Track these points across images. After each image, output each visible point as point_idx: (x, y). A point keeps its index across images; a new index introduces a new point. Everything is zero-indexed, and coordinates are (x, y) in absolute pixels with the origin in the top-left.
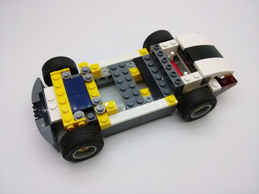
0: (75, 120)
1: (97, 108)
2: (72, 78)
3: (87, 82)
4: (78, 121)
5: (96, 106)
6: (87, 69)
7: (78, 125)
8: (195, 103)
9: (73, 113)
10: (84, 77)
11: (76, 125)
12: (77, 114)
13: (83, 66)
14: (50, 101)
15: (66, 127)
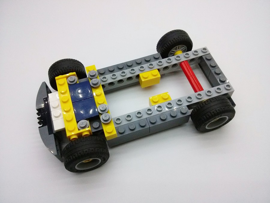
0: (79, 130)
1: (102, 117)
2: (78, 82)
3: (93, 87)
4: (82, 131)
5: (102, 114)
6: (94, 74)
7: (82, 135)
8: (208, 115)
9: (77, 122)
10: (91, 82)
11: (80, 135)
12: (81, 123)
13: (91, 70)
14: (54, 108)
15: (70, 137)
